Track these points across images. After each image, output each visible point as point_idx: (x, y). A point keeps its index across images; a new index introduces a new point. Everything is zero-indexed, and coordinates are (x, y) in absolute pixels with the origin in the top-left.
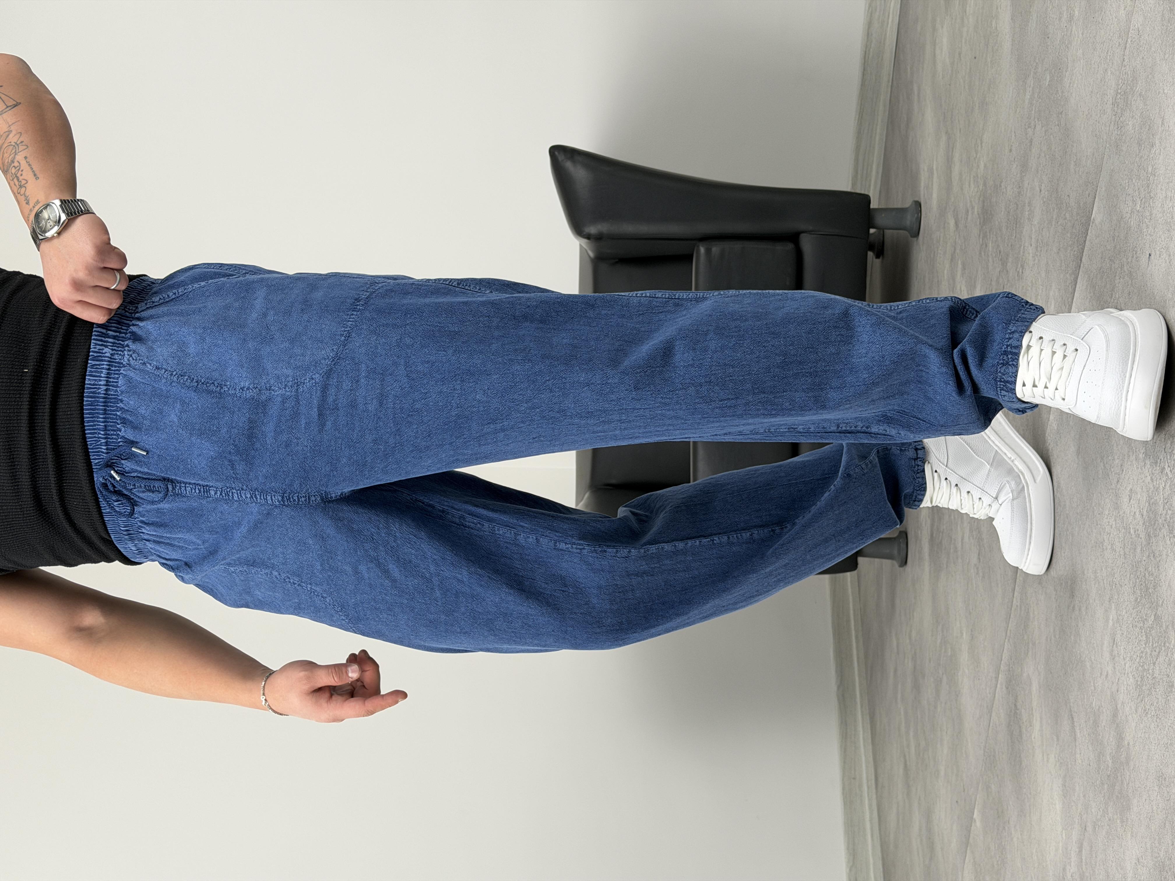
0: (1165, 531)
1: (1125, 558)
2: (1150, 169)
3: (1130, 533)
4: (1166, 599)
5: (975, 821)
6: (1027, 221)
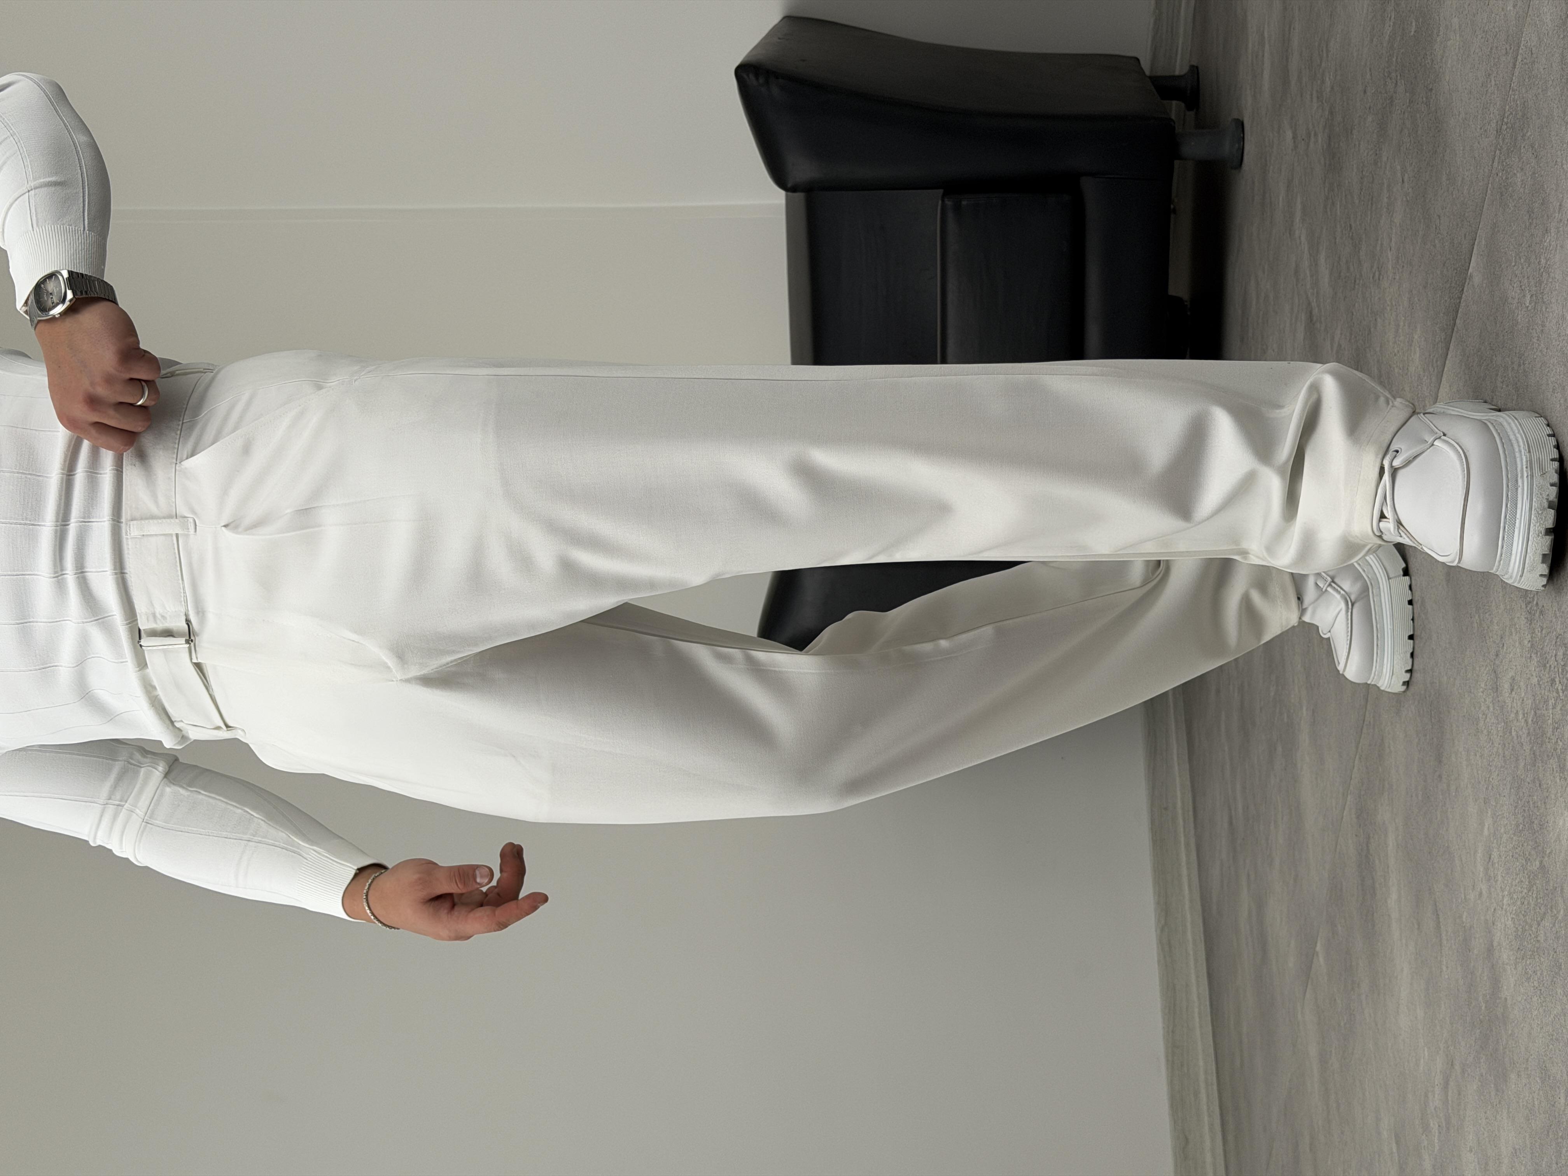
0: (1553, 763)
1: (1505, 761)
2: (1543, 261)
3: (1510, 732)
4: (1554, 852)
5: (1317, 955)
6: (1385, 210)
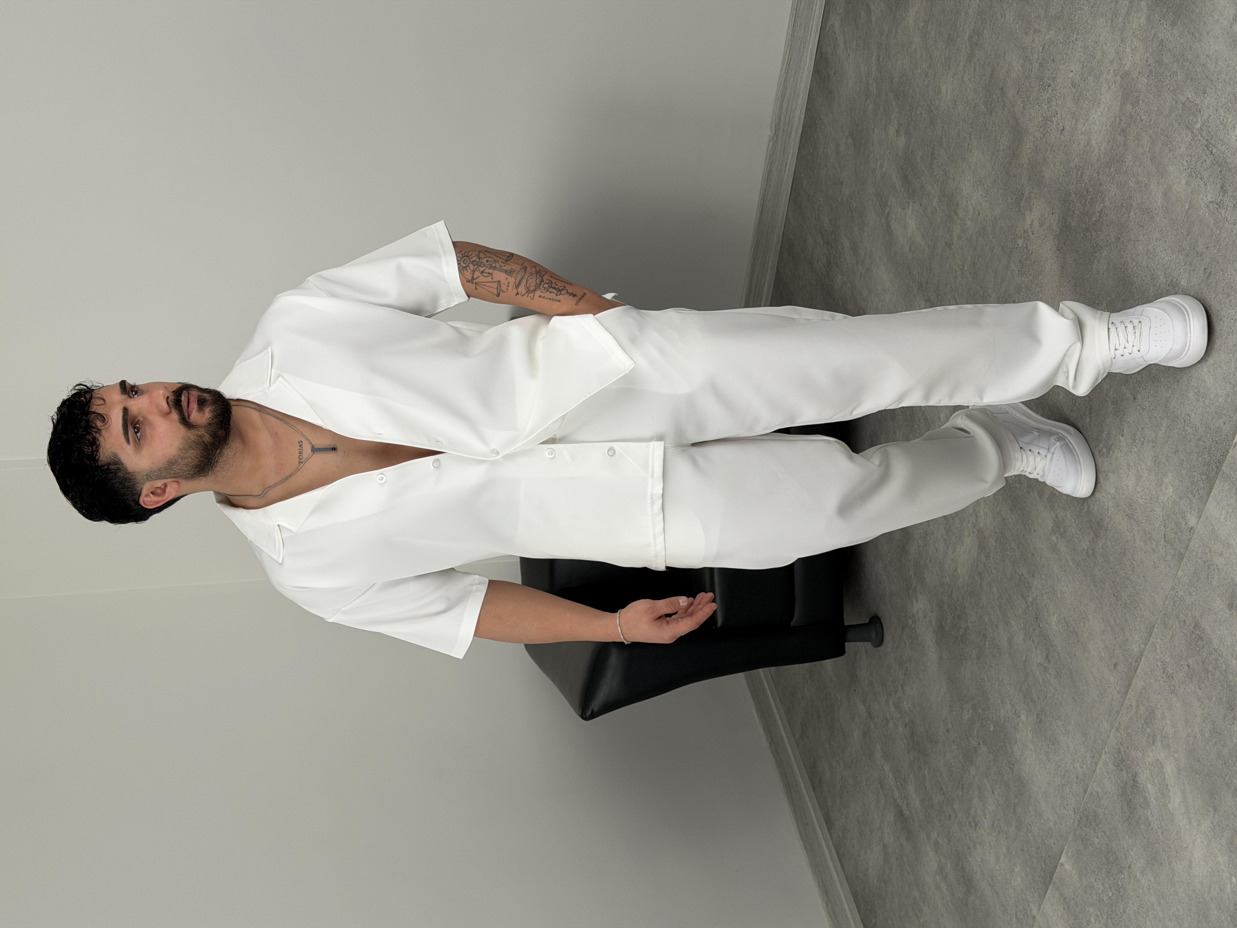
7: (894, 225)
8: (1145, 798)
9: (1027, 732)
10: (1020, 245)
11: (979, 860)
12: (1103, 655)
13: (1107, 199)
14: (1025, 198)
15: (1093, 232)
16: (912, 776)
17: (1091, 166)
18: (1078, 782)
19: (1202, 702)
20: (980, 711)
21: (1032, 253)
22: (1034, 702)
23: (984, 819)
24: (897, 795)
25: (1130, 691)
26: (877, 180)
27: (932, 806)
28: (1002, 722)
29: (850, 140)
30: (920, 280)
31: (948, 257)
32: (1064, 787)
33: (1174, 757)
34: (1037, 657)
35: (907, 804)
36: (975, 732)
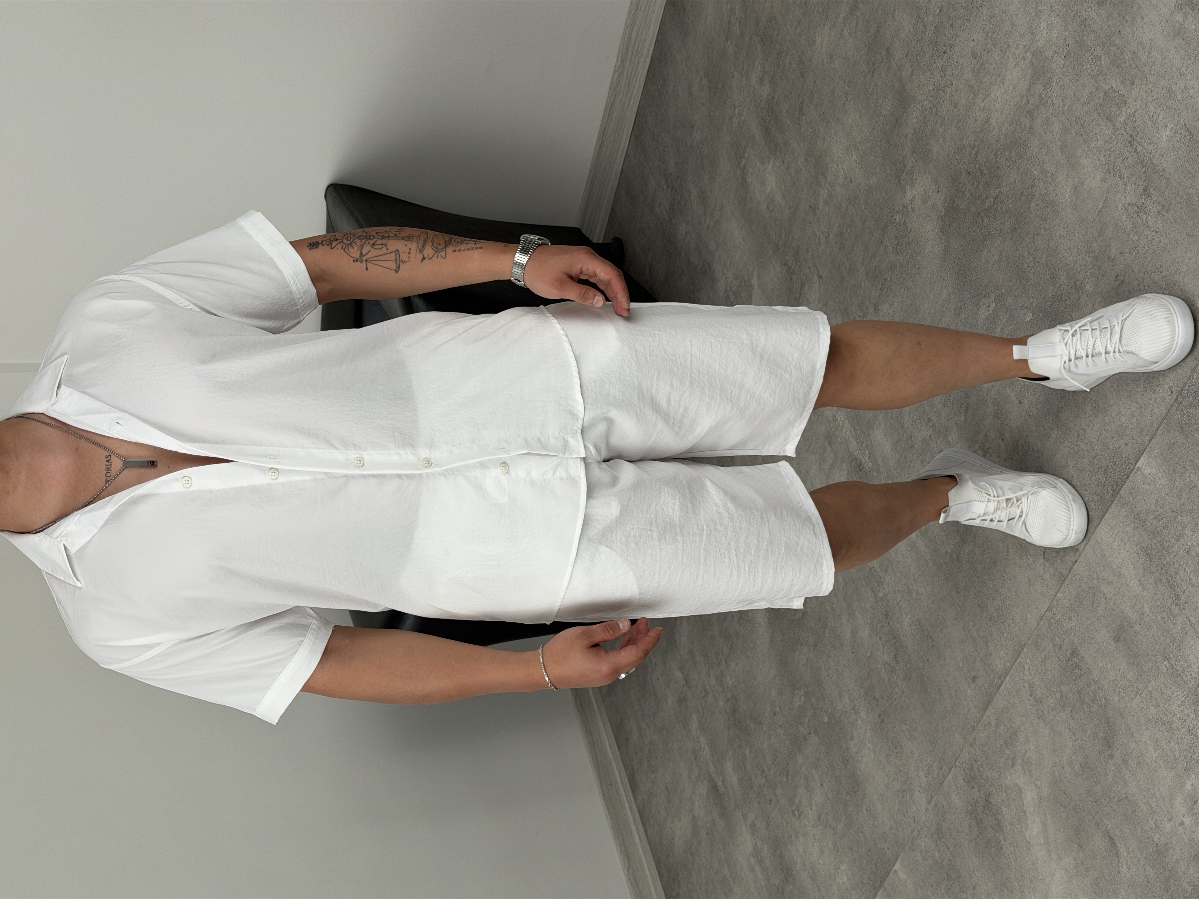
7: (750, 179)
8: (999, 821)
9: (865, 731)
10: (897, 220)
11: (801, 850)
12: (961, 665)
13: (1004, 185)
14: (907, 170)
15: (985, 218)
16: (731, 753)
17: (989, 147)
18: (921, 791)
19: (1074, 733)
20: (813, 700)
21: (911, 231)
22: (877, 700)
23: (810, 811)
24: (712, 769)
25: (990, 707)
26: (734, 128)
27: (752, 787)
28: (838, 715)
29: (705, 82)
30: (776, 242)
31: (812, 221)
32: (904, 793)
33: (1036, 785)
34: (883, 656)
35: (723, 781)
36: (807, 720)
